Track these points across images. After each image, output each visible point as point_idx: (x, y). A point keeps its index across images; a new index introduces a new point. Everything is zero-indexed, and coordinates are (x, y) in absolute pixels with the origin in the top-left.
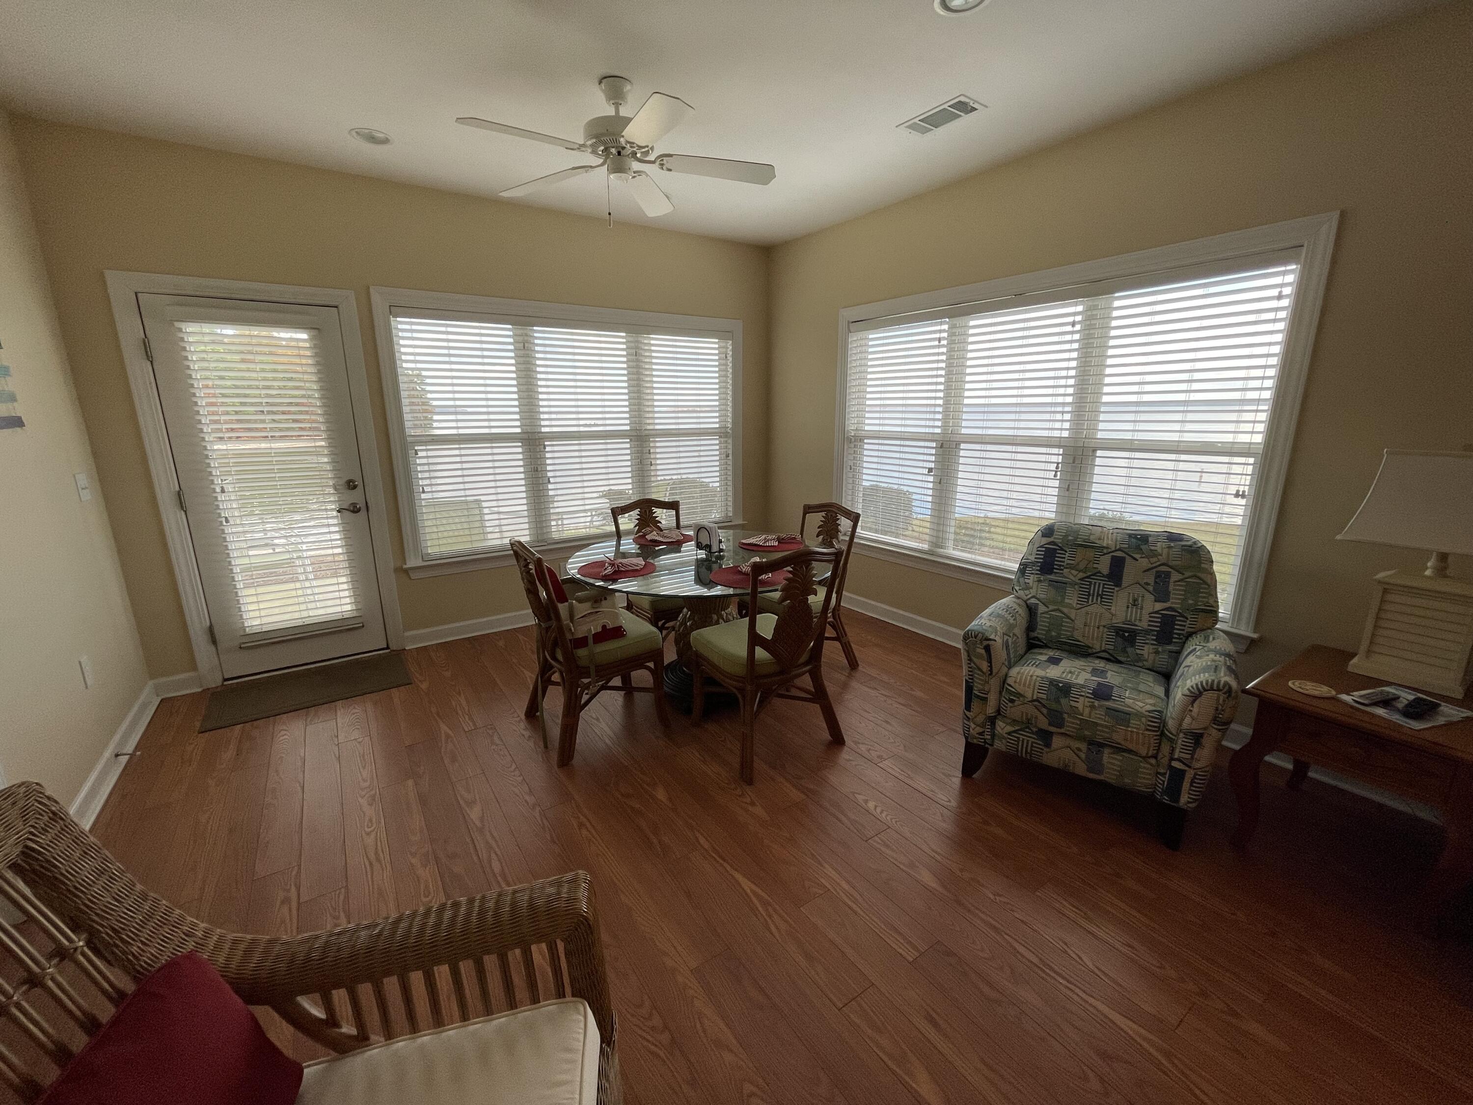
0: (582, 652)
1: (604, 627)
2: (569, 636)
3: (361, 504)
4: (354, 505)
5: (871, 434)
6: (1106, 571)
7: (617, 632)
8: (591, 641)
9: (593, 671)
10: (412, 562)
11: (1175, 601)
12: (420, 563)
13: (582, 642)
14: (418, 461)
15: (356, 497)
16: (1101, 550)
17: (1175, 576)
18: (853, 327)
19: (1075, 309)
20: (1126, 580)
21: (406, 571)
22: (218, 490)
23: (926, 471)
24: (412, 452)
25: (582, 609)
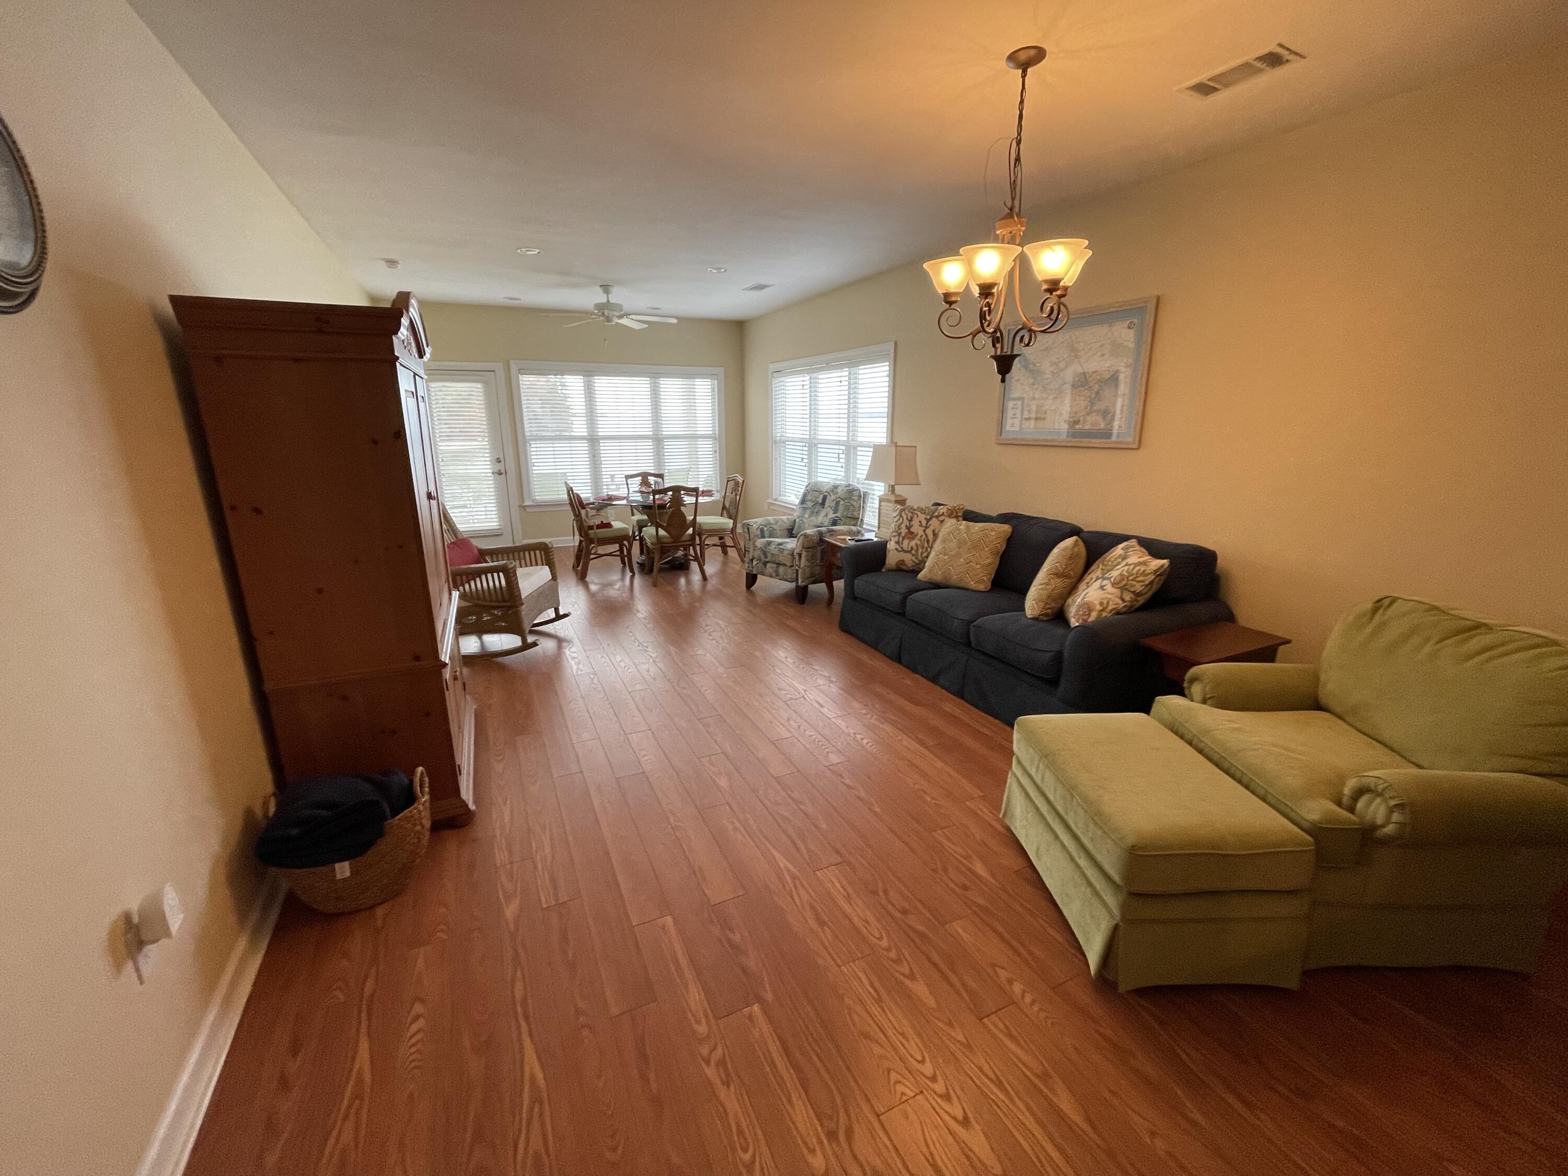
0: (591, 532)
1: (602, 522)
2: (585, 524)
3: (503, 471)
4: (500, 471)
5: (790, 439)
6: (820, 502)
7: (608, 525)
8: (595, 527)
9: (596, 541)
10: (526, 503)
11: (838, 514)
12: (530, 503)
13: (591, 528)
14: (532, 449)
15: (500, 467)
16: (820, 492)
17: (842, 502)
18: (775, 375)
19: (845, 373)
20: (826, 506)
21: (524, 507)
22: (440, 460)
23: (800, 460)
24: (528, 445)
25: (592, 512)
